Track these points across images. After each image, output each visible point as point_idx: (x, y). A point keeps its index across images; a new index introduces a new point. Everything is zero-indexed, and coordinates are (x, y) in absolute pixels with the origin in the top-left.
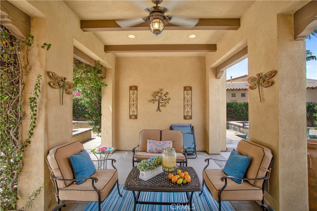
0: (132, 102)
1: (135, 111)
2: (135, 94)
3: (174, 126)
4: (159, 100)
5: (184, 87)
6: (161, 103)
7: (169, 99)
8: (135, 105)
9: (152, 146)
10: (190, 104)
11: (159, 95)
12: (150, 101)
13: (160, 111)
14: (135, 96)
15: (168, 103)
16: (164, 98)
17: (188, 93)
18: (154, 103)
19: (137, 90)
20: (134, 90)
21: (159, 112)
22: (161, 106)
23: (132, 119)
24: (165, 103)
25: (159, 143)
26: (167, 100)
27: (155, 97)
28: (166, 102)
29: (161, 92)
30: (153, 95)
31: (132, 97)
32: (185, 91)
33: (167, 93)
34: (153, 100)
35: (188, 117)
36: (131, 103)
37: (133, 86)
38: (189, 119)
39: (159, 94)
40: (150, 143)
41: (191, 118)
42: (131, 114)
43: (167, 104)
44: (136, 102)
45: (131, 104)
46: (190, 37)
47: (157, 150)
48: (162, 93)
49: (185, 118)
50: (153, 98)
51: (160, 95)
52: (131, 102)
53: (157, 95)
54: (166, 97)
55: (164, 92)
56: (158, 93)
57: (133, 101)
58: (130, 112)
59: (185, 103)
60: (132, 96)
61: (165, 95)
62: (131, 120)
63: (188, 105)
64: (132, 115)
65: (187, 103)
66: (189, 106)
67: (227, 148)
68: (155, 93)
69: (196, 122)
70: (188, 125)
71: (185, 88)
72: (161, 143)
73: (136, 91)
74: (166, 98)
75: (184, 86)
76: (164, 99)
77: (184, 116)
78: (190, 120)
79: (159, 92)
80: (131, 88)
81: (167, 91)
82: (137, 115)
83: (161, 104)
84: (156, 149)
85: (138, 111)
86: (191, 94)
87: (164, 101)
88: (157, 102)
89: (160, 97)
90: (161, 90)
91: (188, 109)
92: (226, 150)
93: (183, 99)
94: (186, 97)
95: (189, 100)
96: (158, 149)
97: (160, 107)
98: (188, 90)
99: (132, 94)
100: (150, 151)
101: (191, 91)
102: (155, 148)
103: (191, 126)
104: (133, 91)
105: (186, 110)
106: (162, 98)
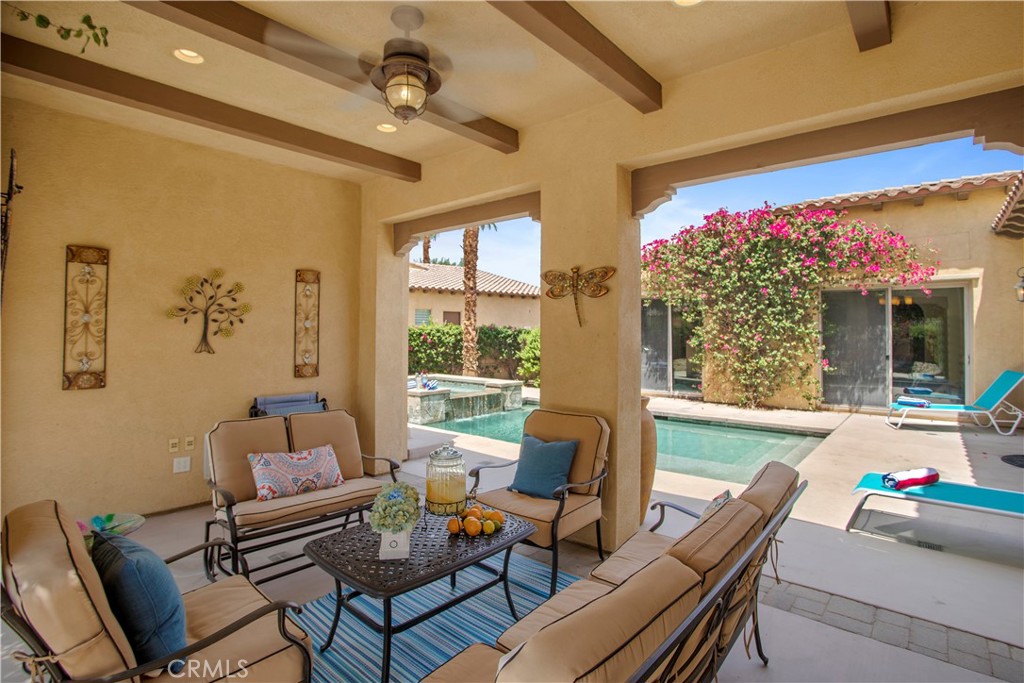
0: (81, 313)
1: (93, 354)
2: (93, 282)
3: (265, 403)
4: (207, 311)
5: (297, 271)
6: (215, 321)
7: (246, 308)
8: (93, 329)
9: (279, 475)
10: (313, 327)
11: (209, 291)
12: (170, 314)
13: (210, 351)
14: (94, 288)
15: (241, 321)
16: (228, 303)
17: (308, 293)
18: (186, 321)
19: (107, 264)
20: (88, 264)
21: (205, 354)
22: (216, 333)
23: (80, 388)
24: (231, 323)
25: (299, 459)
26: (236, 313)
27: (191, 299)
28: (233, 318)
29: (217, 282)
30: (183, 292)
31: (82, 292)
32: (299, 284)
33: (238, 287)
34: (182, 310)
35: (309, 371)
36: (71, 318)
37: (89, 248)
38: (312, 376)
39: (207, 286)
40: (267, 463)
41: (316, 372)
42: (72, 366)
43: (237, 324)
44: (102, 317)
45: (75, 325)
46: (379, 128)
47: (299, 484)
48: (219, 287)
49: (298, 372)
50: (183, 304)
51: (213, 294)
52: (75, 313)
53: (198, 293)
54: (234, 300)
55: (227, 283)
56: (202, 285)
57: (87, 311)
58: (68, 360)
59: (299, 325)
60: (81, 288)
61: (230, 292)
62: (74, 395)
63: (307, 329)
64: (80, 374)
65: (305, 325)
66: (311, 333)
67: (408, 451)
68: (190, 281)
69: (330, 383)
70: (307, 396)
71: (300, 276)
72: (305, 458)
73: (100, 270)
74: (233, 305)
75: (299, 267)
76: (226, 307)
77: (296, 366)
78: (315, 380)
79: (206, 281)
80: (73, 253)
81: (238, 280)
82: (104, 371)
83: (213, 327)
84: (295, 481)
85: (108, 355)
86: (316, 294)
87: (226, 314)
88: (200, 316)
89: (212, 301)
90: (218, 273)
91: (306, 343)
92: (406, 457)
93: (293, 310)
94: (300, 305)
95: (311, 315)
96: (304, 479)
97: (211, 338)
98: (307, 282)
99: (81, 281)
100: (274, 492)
101: (316, 286)
102: (290, 477)
103: (317, 397)
104: (87, 269)
105: (301, 347)
106: (220, 305)
